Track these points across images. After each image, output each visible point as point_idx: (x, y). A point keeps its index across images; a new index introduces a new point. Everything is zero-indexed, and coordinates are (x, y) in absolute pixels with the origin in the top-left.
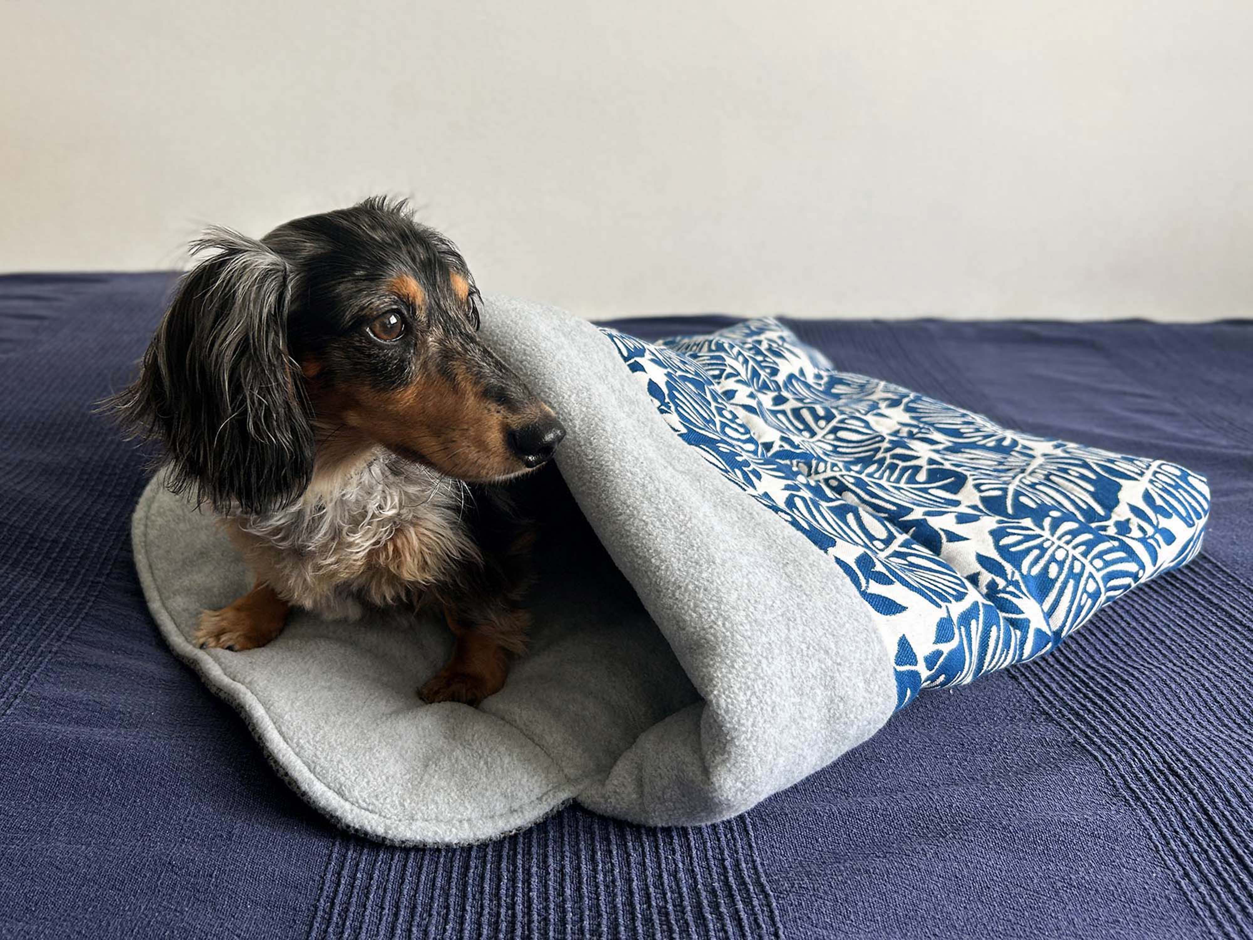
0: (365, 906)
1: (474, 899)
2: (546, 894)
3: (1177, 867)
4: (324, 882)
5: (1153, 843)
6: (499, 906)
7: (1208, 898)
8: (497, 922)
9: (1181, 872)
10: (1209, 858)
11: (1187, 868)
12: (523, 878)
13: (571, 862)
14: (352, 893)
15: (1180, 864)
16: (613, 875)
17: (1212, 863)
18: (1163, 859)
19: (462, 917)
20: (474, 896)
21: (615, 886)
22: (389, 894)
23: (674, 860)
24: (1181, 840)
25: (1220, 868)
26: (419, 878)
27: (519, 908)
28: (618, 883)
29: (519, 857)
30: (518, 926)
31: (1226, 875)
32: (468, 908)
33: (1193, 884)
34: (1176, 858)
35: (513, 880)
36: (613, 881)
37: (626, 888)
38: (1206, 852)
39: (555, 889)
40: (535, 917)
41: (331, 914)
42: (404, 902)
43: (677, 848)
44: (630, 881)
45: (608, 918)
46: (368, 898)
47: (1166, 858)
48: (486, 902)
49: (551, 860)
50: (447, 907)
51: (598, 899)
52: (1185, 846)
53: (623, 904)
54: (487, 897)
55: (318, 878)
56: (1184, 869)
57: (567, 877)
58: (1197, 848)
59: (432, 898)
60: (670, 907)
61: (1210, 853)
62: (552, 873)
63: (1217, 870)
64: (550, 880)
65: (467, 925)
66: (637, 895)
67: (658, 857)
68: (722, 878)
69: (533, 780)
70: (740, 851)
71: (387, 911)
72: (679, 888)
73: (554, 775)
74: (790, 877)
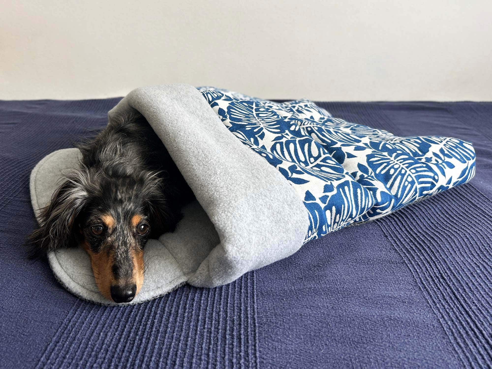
0: (83, 323)
2: (161, 320)
3: (439, 314)
4: (68, 313)
5: (429, 304)
6: (140, 325)
7: (451, 327)
8: (137, 331)
9: (441, 316)
10: (453, 311)
11: (443, 314)
12: (153, 315)
13: (175, 309)
14: (79, 317)
15: (440, 313)
16: (192, 314)
17: (455, 313)
18: (433, 311)
19: (124, 330)
20: (131, 322)
22: (95, 319)
23: (219, 307)
24: (442, 304)
25: (458, 315)
26: (110, 314)
27: (148, 326)
28: (193, 317)
30: (146, 333)
31: (460, 318)
32: (127, 326)
33: (445, 321)
34: (439, 310)
35: (149, 316)
36: (191, 316)
37: (196, 319)
38: (452, 309)
39: (166, 319)
40: (154, 329)
41: (68, 325)
42: (101, 322)
43: (222, 303)
44: (198, 316)
45: (185, 332)
46: (85, 320)
47: (434, 310)
48: (135, 324)
50: (118, 326)
51: (183, 323)
52: (444, 306)
53: (194, 326)
54: (136, 322)
55: (66, 311)
56: (442, 315)
57: (172, 314)
58: (448, 307)
59: (113, 322)
60: (213, 329)
61: (454, 309)
62: (166, 313)
63: (457, 316)
64: (164, 315)
65: (124, 333)
66: (200, 322)
67: (213, 307)
68: (239, 314)
69: (168, 275)
70: (249, 304)
71: (92, 325)
72: (219, 319)
73: (178, 272)
74: (267, 316)
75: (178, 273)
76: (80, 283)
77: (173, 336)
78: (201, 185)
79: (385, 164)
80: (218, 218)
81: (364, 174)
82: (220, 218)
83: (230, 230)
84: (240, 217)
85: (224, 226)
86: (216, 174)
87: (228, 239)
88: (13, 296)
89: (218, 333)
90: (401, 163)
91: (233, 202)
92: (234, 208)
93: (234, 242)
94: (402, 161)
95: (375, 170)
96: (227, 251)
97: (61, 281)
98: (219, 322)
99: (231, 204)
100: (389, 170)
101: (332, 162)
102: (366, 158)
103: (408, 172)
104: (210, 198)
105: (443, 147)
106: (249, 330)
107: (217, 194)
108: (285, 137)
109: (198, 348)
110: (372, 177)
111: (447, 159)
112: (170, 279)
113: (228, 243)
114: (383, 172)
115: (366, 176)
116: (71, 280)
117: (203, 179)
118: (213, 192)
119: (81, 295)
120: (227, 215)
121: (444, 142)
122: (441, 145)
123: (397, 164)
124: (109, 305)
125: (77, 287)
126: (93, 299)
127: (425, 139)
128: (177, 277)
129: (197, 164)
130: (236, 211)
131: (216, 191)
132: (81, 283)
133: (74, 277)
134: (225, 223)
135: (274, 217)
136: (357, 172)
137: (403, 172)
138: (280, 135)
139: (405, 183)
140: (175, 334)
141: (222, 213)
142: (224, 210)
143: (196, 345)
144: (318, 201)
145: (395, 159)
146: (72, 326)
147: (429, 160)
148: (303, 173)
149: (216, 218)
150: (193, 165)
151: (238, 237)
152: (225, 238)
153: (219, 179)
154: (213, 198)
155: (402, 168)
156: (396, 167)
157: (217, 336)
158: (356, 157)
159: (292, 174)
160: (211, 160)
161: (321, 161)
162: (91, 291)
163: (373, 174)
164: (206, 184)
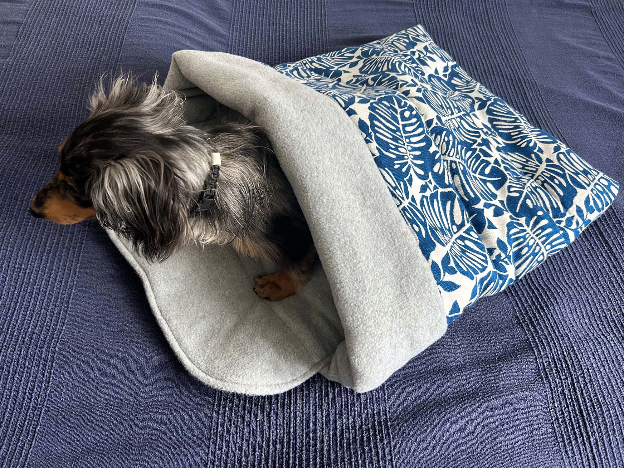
1: (273, 429)
2: (302, 427)
5: (548, 402)
6: (283, 432)
8: (283, 442)
9: (556, 418)
10: (568, 410)
11: (559, 416)
12: (293, 417)
13: (313, 410)
14: (224, 424)
16: (329, 418)
17: (569, 413)
19: (269, 439)
20: (273, 426)
21: (330, 424)
22: (239, 425)
23: (354, 409)
24: (560, 401)
25: (572, 416)
26: (251, 414)
29: (292, 406)
30: (291, 445)
32: (271, 433)
33: (559, 424)
34: (555, 410)
35: (289, 418)
36: (329, 421)
37: (334, 425)
38: (568, 407)
39: (306, 424)
40: (298, 441)
42: (246, 429)
44: (336, 421)
45: (326, 444)
47: (551, 410)
48: (279, 430)
49: (304, 409)
50: (263, 433)
51: (323, 430)
52: (561, 404)
57: (311, 418)
58: (565, 405)
59: (256, 427)
60: (351, 439)
61: (570, 408)
62: (305, 415)
63: (570, 417)
64: (304, 419)
65: (271, 444)
66: (338, 430)
67: (348, 408)
68: (372, 420)
70: (381, 404)
71: (239, 434)
72: (355, 427)
74: (399, 423)
89: (357, 444)
98: (356, 430)
106: (385, 441)
109: (341, 463)
140: (318, 446)
143: (339, 459)
146: (220, 437)
157: (356, 447)
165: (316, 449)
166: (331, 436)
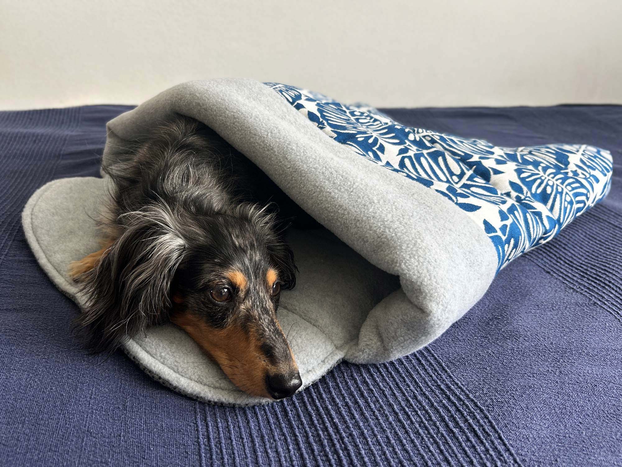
0: (230, 439)
1: (298, 428)
2: (344, 419)
4: (197, 426)
6: (317, 430)
8: (320, 440)
12: (325, 412)
13: (351, 400)
14: (218, 431)
16: (379, 404)
19: (296, 440)
21: (384, 410)
22: (243, 430)
23: (411, 390)
26: (257, 419)
27: (331, 430)
30: (336, 442)
32: (297, 434)
35: (319, 414)
36: (381, 407)
37: (391, 410)
39: (348, 416)
40: (344, 435)
41: (210, 446)
42: (255, 434)
43: (409, 382)
44: (391, 405)
45: (391, 432)
46: (230, 433)
48: (308, 429)
49: (337, 400)
50: (284, 435)
51: (378, 419)
54: (307, 426)
55: (192, 424)
57: (352, 408)
59: (271, 430)
60: (425, 422)
62: (341, 407)
64: (342, 411)
65: (302, 445)
66: (400, 414)
67: (401, 389)
68: (444, 396)
69: (319, 351)
70: (446, 380)
71: (245, 440)
72: (424, 407)
73: (330, 346)
74: (486, 393)
75: (330, 348)
76: (193, 377)
77: (377, 439)
78: (355, 219)
79: (539, 181)
80: (407, 267)
81: (520, 195)
82: (410, 265)
83: (429, 282)
84: (436, 262)
85: (419, 277)
86: (374, 202)
87: (429, 295)
88: (94, 411)
89: (438, 428)
90: (553, 178)
91: (419, 241)
92: (424, 251)
93: (438, 299)
94: (552, 176)
95: (530, 189)
96: (431, 312)
97: (160, 378)
98: (426, 411)
99: (418, 244)
100: (545, 189)
101: (480, 181)
102: (515, 174)
103: (565, 190)
104: (379, 237)
105: (582, 157)
106: (478, 417)
107: (389, 231)
108: (411, 150)
110: (529, 197)
111: (593, 172)
112: (322, 358)
113: (431, 301)
114: (539, 191)
115: (523, 197)
116: (178, 375)
117: (355, 211)
118: (382, 230)
119: (202, 395)
120: (418, 261)
121: (581, 151)
122: (579, 156)
123: (549, 180)
124: (247, 405)
125: (193, 384)
126: (224, 400)
127: (558, 149)
128: (330, 354)
129: (336, 191)
130: (428, 254)
131: (385, 227)
132: (195, 377)
133: (180, 369)
134: (420, 272)
135: (467, 259)
136: (510, 192)
137: (560, 190)
138: (402, 147)
139: (564, 204)
140: (379, 437)
141: (410, 257)
142: (412, 254)
144: (499, 233)
145: (545, 173)
146: (216, 446)
147: (575, 173)
148: (468, 197)
149: (403, 266)
150: (330, 193)
151: (442, 290)
152: (424, 294)
153: (381, 209)
154: (386, 237)
155: (557, 185)
156: (550, 183)
157: (438, 431)
158: (503, 172)
159: (456, 198)
160: (357, 184)
161: (467, 180)
162: (215, 388)
163: (529, 195)
164: (364, 218)
165: (377, 441)
166: (393, 423)
